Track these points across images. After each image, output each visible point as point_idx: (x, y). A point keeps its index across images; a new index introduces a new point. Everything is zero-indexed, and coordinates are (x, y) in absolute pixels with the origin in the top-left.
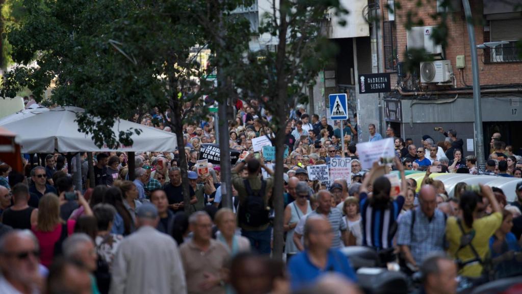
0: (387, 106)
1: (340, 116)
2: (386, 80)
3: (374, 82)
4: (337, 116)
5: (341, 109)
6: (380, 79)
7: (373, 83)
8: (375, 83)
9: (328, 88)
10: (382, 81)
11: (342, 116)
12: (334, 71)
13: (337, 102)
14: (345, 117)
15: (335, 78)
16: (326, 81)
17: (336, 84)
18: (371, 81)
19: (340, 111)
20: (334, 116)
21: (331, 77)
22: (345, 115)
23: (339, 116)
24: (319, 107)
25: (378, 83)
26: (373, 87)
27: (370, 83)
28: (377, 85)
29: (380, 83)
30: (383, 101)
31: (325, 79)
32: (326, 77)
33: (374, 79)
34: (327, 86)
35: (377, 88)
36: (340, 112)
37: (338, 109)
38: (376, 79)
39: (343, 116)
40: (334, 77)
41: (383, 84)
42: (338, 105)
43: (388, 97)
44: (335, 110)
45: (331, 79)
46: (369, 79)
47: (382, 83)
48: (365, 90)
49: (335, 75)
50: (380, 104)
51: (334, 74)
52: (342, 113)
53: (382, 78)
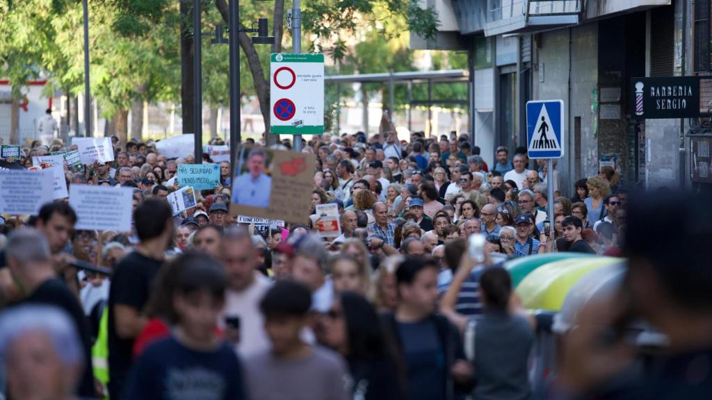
0: (695, 150)
1: (547, 149)
2: (690, 91)
3: (664, 94)
4: (541, 150)
5: (551, 134)
6: (677, 90)
7: (661, 98)
8: (667, 97)
9: (605, 121)
10: (680, 94)
11: (551, 149)
12: (619, 89)
13: (543, 118)
14: (558, 153)
15: (620, 103)
16: (602, 106)
17: (621, 114)
18: (658, 92)
19: (548, 138)
20: (535, 150)
21: (610, 100)
22: (558, 149)
23: (544, 149)
24: (588, 160)
25: (671, 98)
26: (660, 106)
27: (655, 98)
28: (669, 101)
29: (677, 97)
30: (689, 138)
31: (600, 103)
32: (602, 100)
33: (664, 88)
34: (602, 118)
35: (669, 107)
36: (547, 141)
37: (544, 134)
38: (670, 88)
39: (554, 149)
40: (619, 99)
41: (684, 101)
42: (544, 126)
43: (698, 132)
44: (537, 136)
45: (612, 103)
46: (653, 89)
47: (682, 98)
48: (643, 111)
49: (621, 98)
50: (682, 146)
51: (620, 95)
52: (552, 143)
53: (681, 88)
